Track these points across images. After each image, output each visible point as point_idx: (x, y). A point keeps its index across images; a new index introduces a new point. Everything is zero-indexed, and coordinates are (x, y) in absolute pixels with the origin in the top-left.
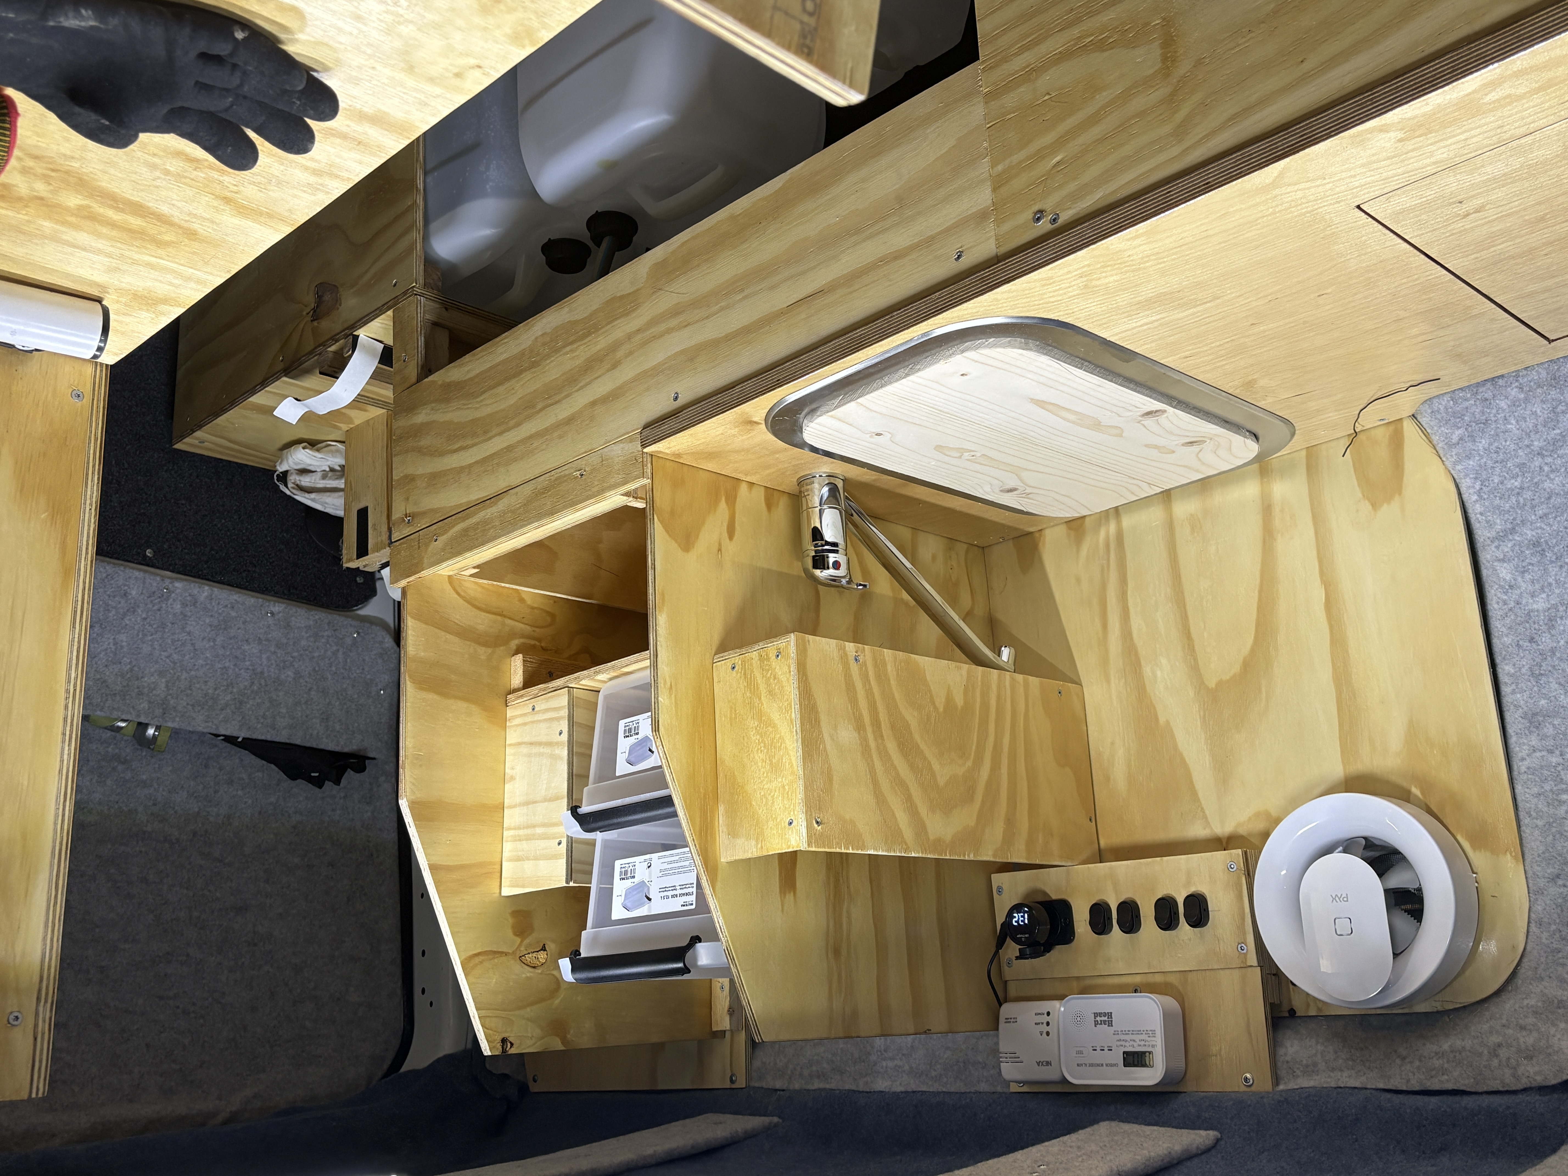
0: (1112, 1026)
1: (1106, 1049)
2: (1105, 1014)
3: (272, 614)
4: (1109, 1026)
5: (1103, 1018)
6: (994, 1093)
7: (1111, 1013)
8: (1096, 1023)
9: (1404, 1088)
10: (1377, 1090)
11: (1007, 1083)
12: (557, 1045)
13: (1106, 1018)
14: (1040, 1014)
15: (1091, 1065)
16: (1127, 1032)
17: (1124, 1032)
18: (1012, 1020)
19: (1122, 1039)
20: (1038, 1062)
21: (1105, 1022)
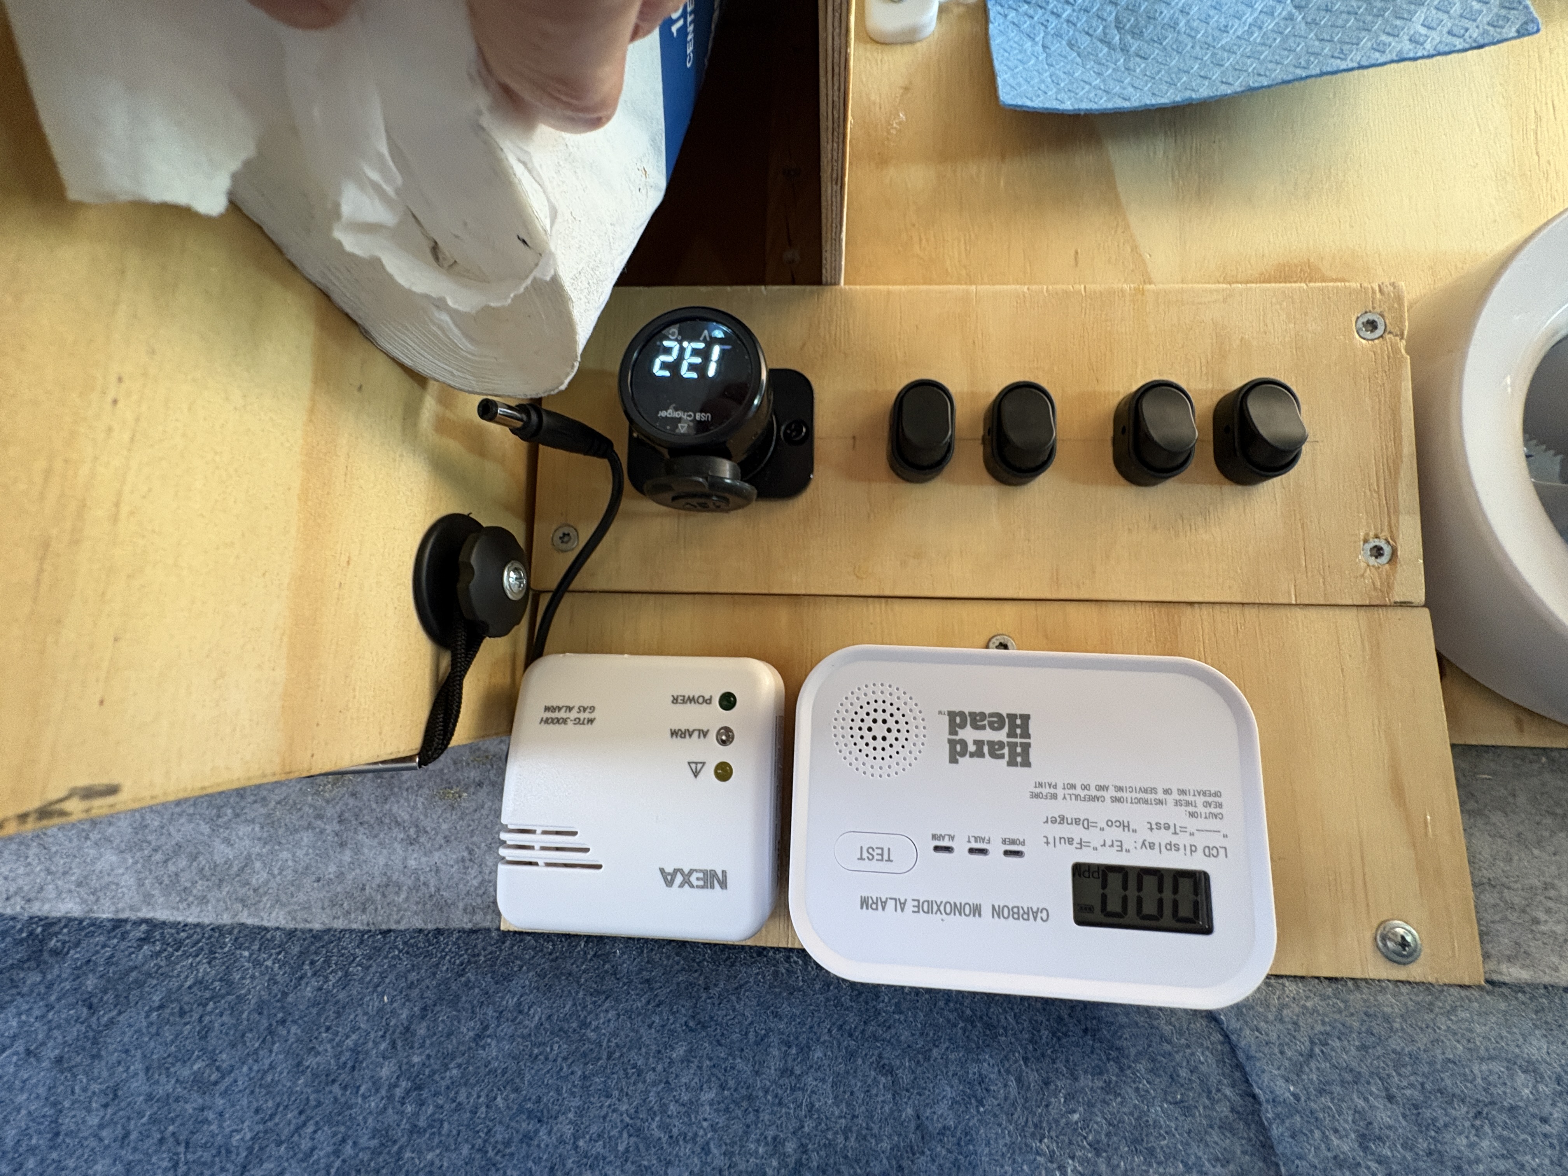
0: (1026, 763)
1: (996, 849)
2: (998, 721)
4: (1012, 763)
5: (988, 735)
7: (1026, 718)
8: (957, 751)
13: (1001, 736)
14: (689, 700)
15: (928, 908)
16: (1093, 792)
17: (1079, 791)
18: (573, 715)
19: (1069, 816)
20: (669, 869)
21: (995, 750)
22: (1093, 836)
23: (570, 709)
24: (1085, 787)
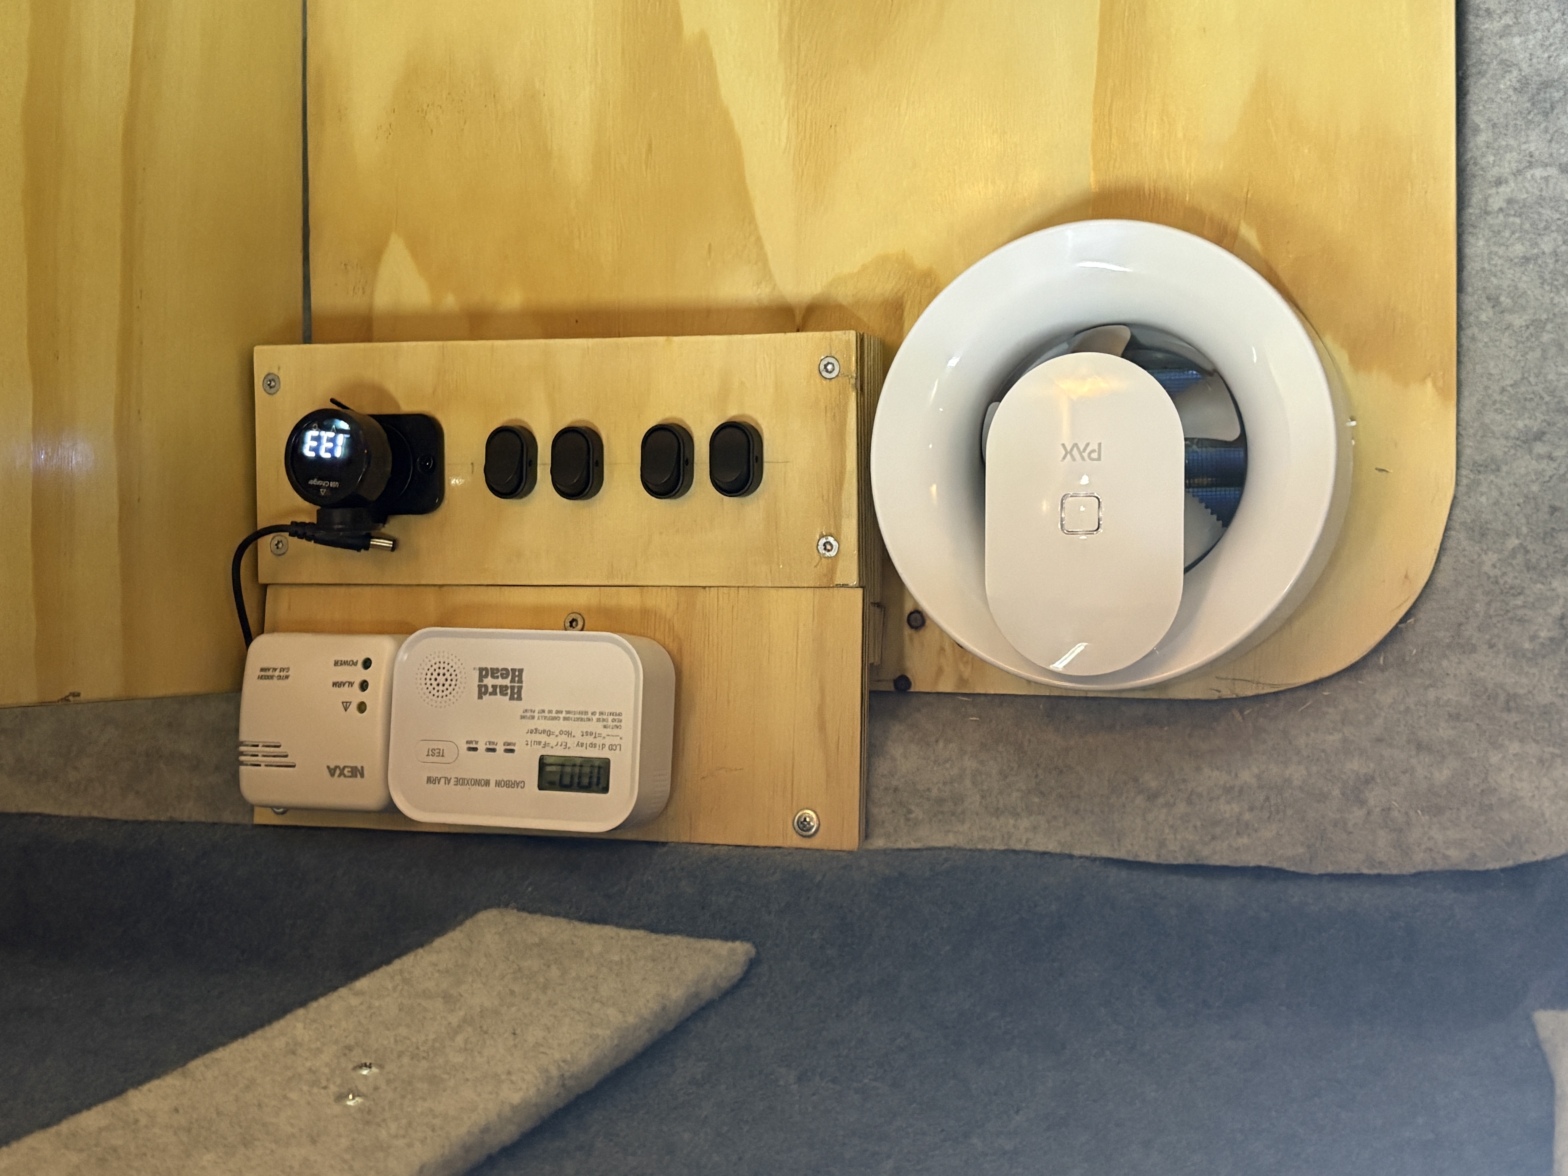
0: (519, 698)
1: (500, 748)
2: (505, 673)
4: (512, 698)
5: (500, 682)
6: (215, 824)
7: (521, 671)
8: (482, 691)
9: (1153, 859)
10: (1094, 859)
11: (251, 808)
13: (507, 682)
14: (345, 663)
15: (460, 782)
16: (554, 715)
17: (546, 714)
18: (277, 673)
19: (541, 728)
20: (332, 766)
21: (503, 690)
22: (552, 740)
23: (275, 670)
24: (550, 712)
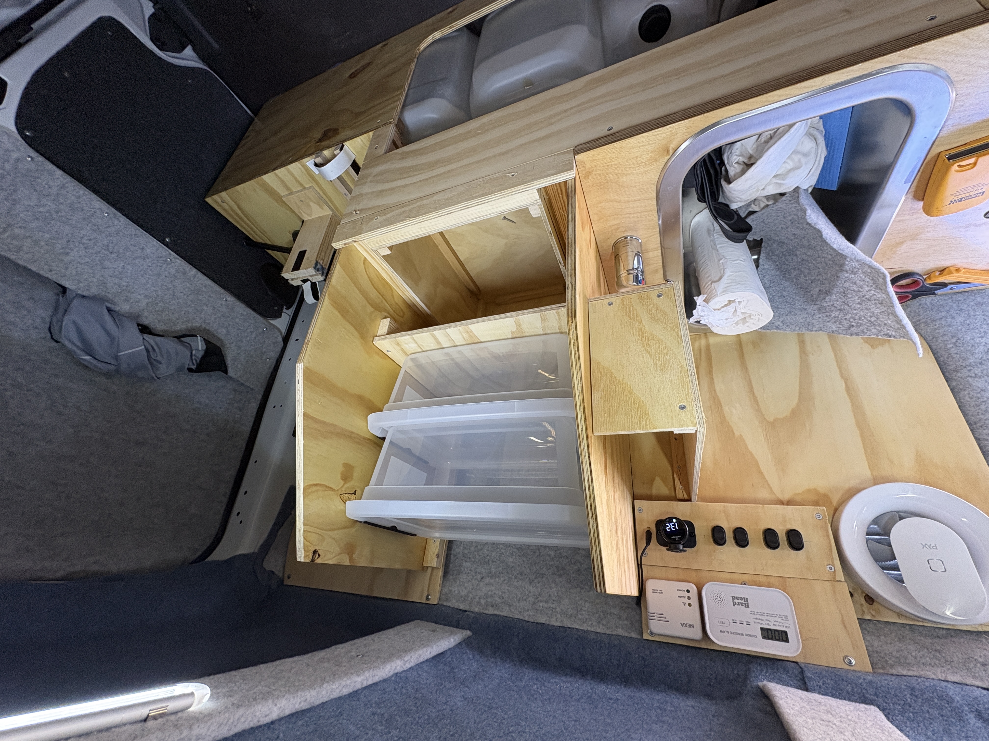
0: (748, 607)
1: (745, 623)
2: (742, 599)
3: (226, 300)
5: (740, 601)
6: (629, 637)
7: (747, 599)
8: (734, 604)
12: (346, 561)
13: (743, 601)
14: (680, 591)
16: (762, 614)
17: (759, 613)
18: (658, 592)
19: (758, 618)
20: (682, 623)
21: (742, 604)
22: (763, 622)
